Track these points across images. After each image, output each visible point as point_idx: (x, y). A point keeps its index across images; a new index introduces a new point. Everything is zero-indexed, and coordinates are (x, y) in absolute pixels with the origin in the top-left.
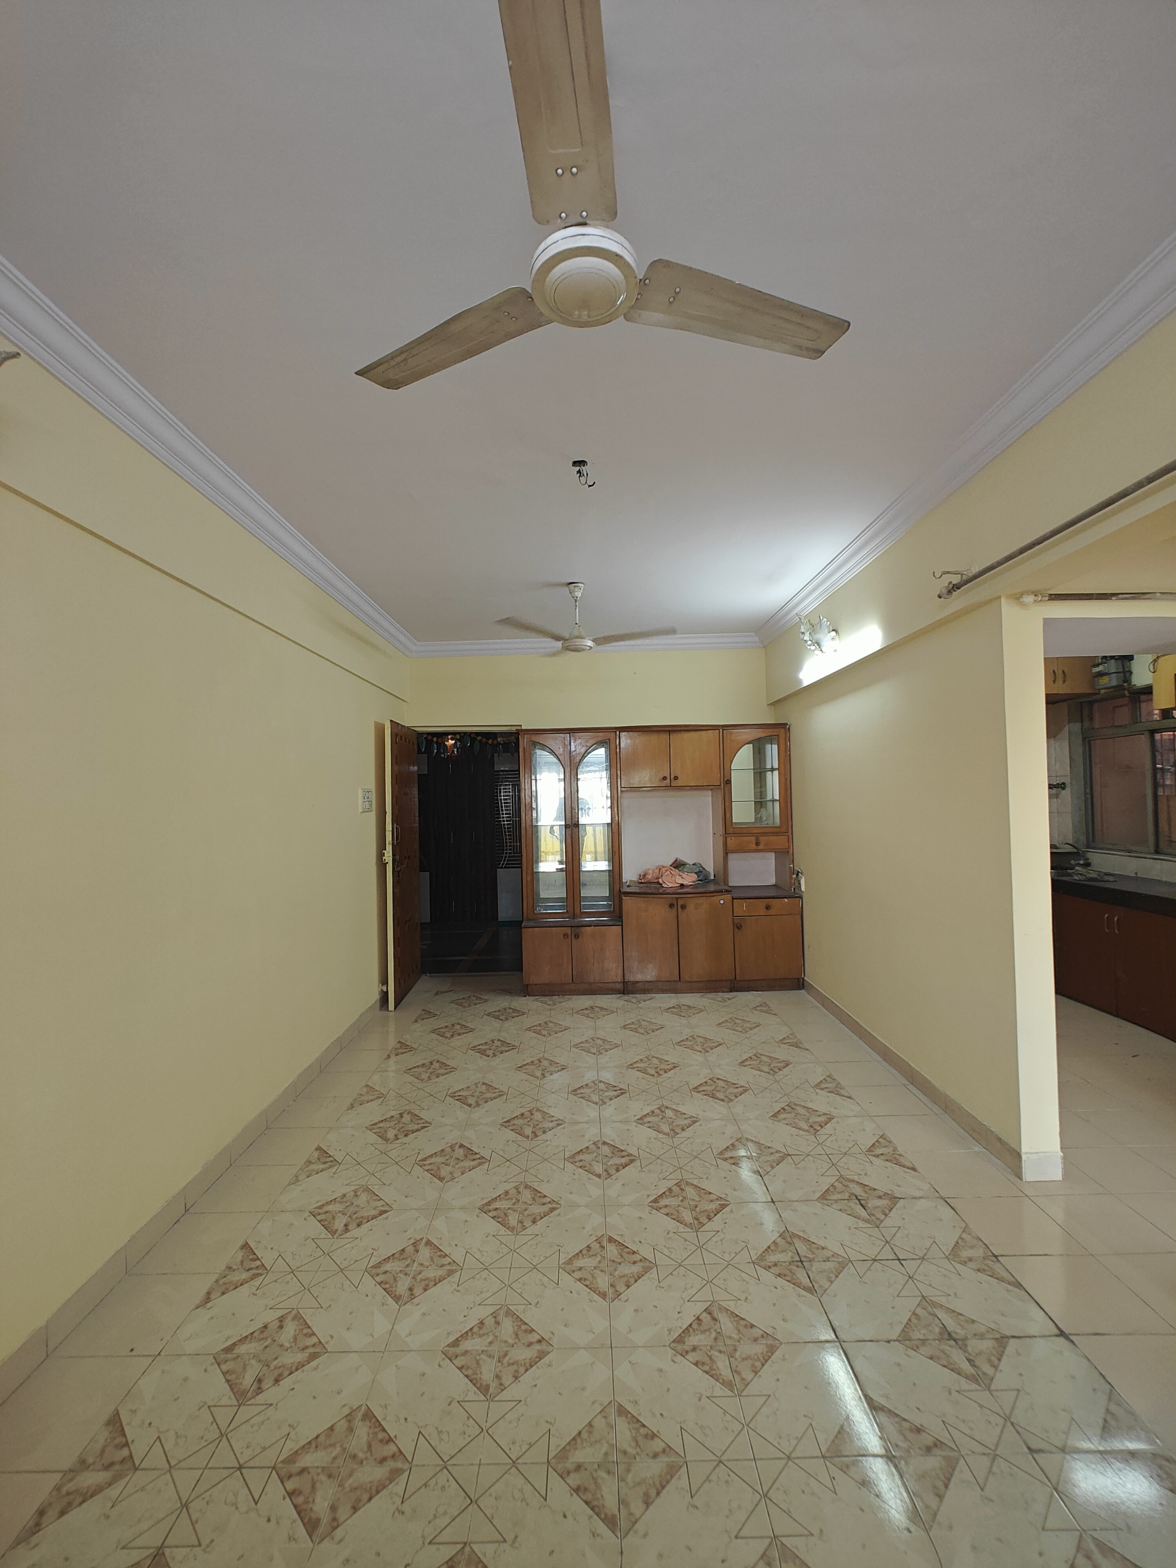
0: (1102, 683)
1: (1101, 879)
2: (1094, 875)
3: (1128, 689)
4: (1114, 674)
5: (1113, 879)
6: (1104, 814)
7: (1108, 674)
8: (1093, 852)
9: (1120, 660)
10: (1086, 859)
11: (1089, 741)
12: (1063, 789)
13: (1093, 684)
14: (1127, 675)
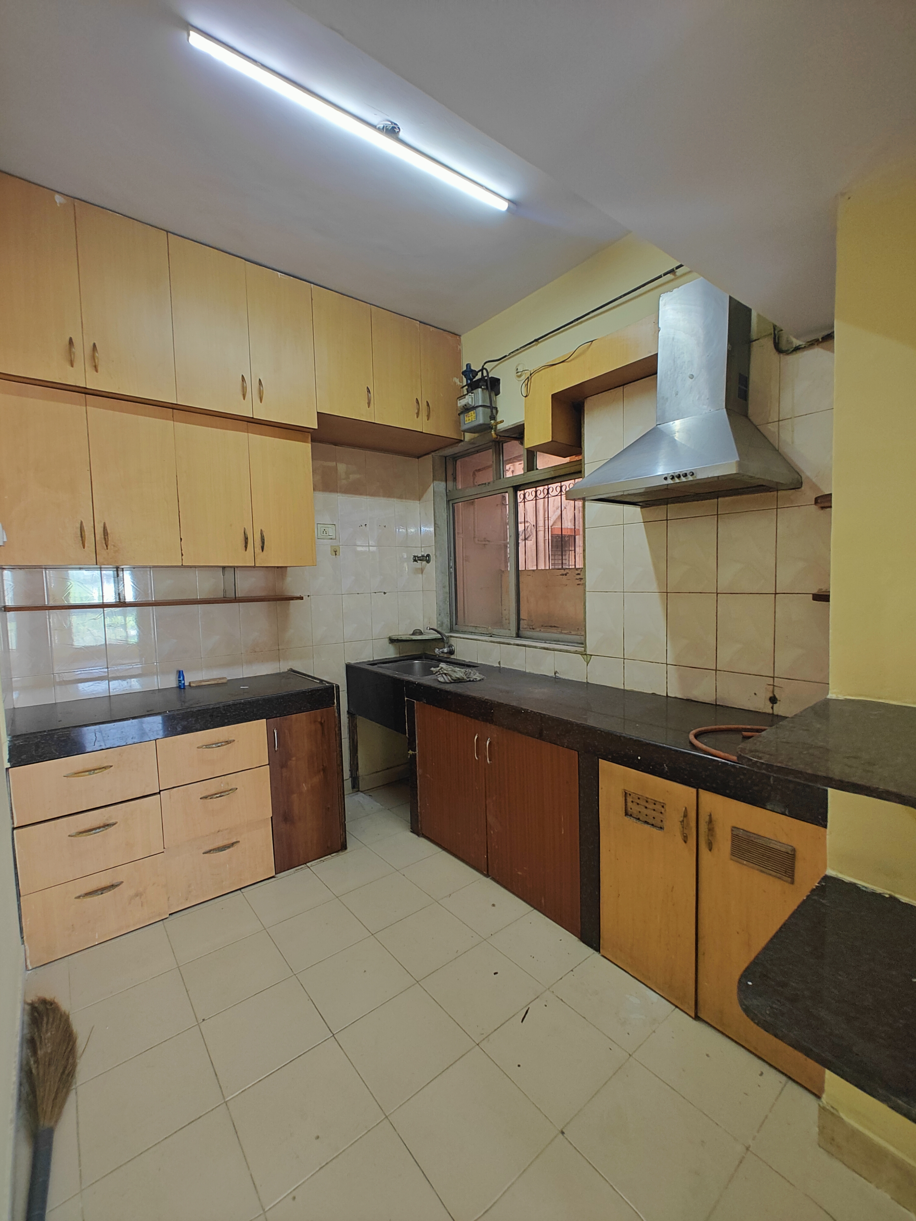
0: (468, 422)
1: (468, 678)
2: (459, 673)
3: (493, 432)
4: (481, 408)
5: (479, 677)
6: (465, 591)
7: (474, 408)
8: (456, 637)
9: (487, 388)
10: (450, 646)
11: (453, 504)
12: (428, 562)
13: (458, 423)
14: (493, 410)
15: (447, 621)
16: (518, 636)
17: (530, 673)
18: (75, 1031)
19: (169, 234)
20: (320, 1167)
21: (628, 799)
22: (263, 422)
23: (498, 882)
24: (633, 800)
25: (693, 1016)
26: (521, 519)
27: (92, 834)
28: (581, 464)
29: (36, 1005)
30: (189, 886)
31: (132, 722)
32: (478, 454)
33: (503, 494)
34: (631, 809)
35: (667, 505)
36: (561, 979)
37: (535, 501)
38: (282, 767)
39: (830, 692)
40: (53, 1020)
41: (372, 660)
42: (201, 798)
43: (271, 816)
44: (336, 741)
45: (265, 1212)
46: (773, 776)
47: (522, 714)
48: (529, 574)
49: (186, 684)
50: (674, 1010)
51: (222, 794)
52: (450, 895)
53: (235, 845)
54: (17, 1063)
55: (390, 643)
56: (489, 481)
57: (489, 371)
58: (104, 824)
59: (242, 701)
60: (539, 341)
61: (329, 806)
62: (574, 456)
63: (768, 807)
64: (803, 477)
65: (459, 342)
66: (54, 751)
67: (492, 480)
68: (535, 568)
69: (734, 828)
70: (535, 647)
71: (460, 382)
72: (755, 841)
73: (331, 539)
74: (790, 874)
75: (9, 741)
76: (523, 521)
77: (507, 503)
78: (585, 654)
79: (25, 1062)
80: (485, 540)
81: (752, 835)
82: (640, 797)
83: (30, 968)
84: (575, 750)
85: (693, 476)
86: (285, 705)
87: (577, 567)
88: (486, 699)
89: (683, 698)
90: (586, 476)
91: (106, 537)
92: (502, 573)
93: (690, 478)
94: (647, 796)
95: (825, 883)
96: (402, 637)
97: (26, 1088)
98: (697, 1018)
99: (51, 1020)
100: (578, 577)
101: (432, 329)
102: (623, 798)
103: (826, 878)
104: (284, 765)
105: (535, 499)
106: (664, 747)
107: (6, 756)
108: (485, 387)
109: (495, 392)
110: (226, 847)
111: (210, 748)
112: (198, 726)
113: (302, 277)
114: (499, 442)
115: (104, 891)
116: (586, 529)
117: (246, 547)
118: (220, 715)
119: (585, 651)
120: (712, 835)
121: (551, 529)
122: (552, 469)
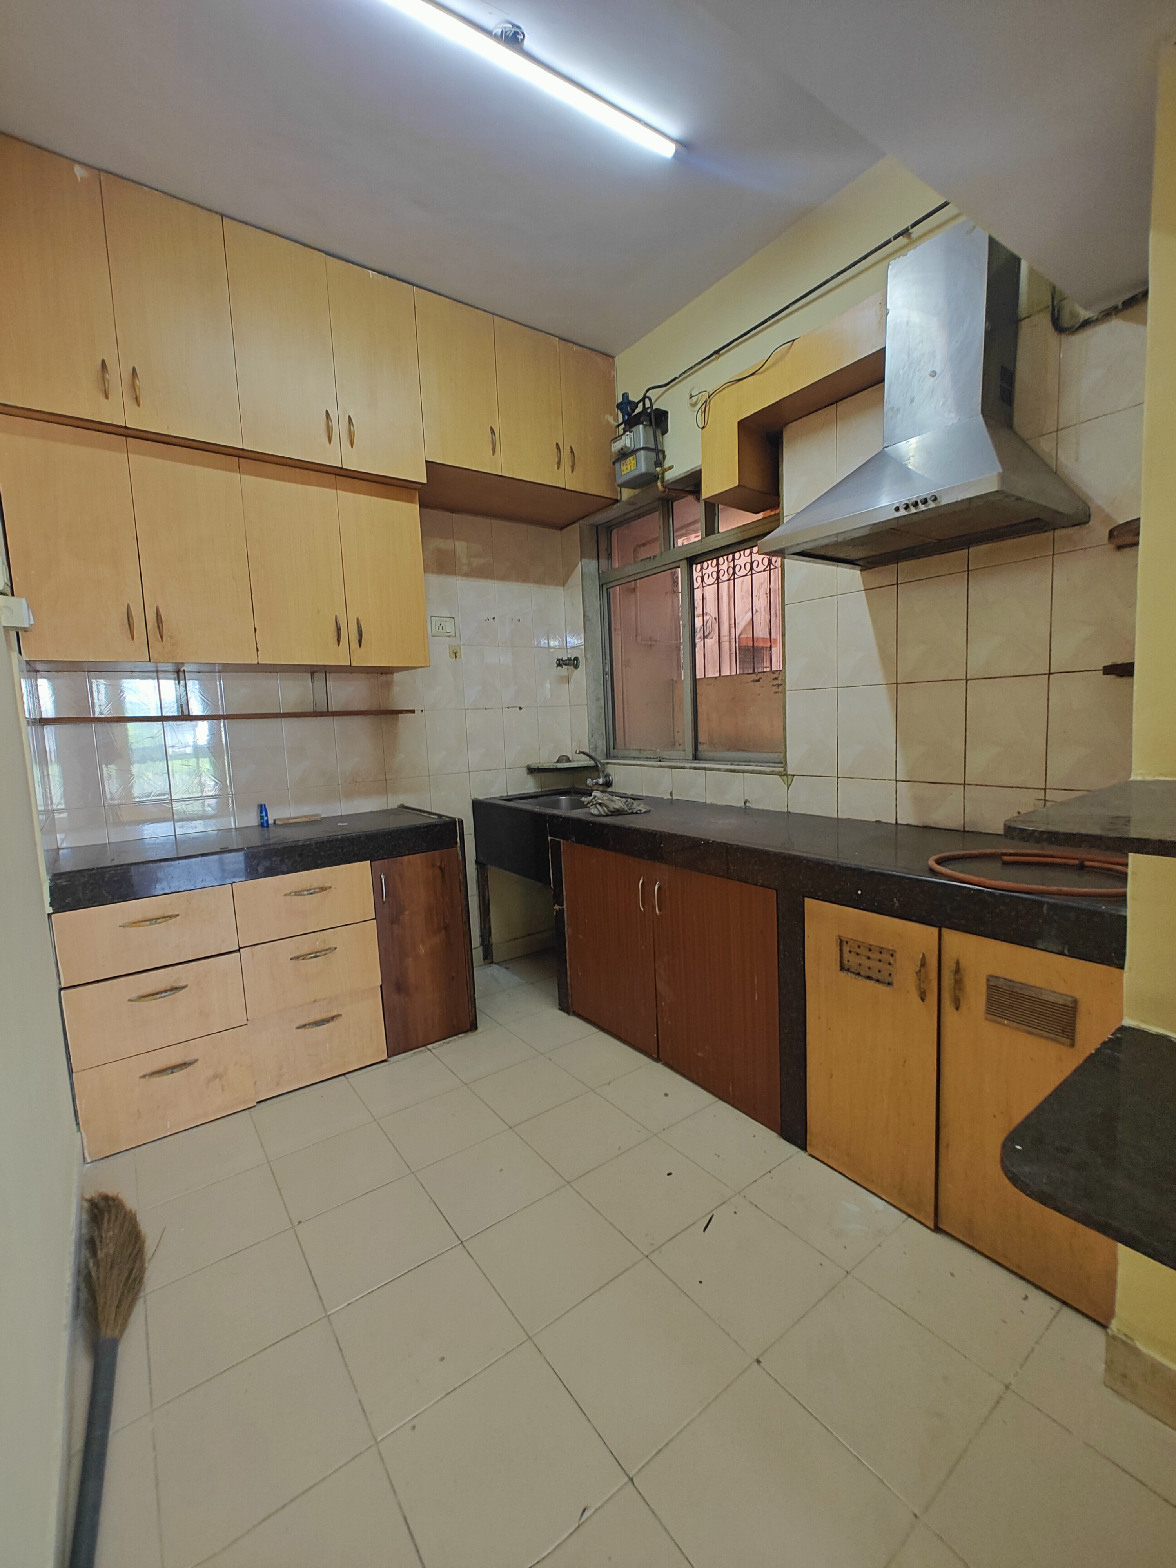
0: (625, 472)
1: (630, 809)
2: (619, 804)
3: (659, 483)
4: (642, 452)
5: (645, 808)
6: (626, 706)
7: (634, 452)
8: (614, 764)
9: (651, 425)
10: (607, 776)
11: (607, 589)
12: (576, 667)
13: (613, 475)
14: (658, 454)
15: (602, 744)
16: (696, 758)
17: (711, 805)
18: (142, 1232)
19: (223, 217)
20: (446, 1392)
21: (844, 948)
22: (357, 475)
23: (671, 1067)
24: (851, 950)
25: (932, 1227)
26: (699, 611)
27: (157, 999)
28: (779, 520)
29: (96, 1201)
30: (281, 1068)
31: (200, 861)
32: (640, 520)
33: (674, 570)
34: (848, 961)
35: (897, 563)
36: (756, 1181)
37: (716, 585)
38: (393, 923)
39: (1132, 773)
40: (117, 1217)
41: (506, 795)
42: (291, 959)
43: (381, 983)
44: (460, 892)
45: (377, 1443)
46: (1048, 903)
47: (701, 847)
48: (709, 682)
49: (270, 822)
50: (906, 1219)
51: (318, 954)
52: (610, 1083)
53: (335, 1019)
54: (73, 1264)
55: (528, 774)
56: (655, 554)
57: (653, 401)
58: (172, 987)
59: (340, 837)
60: (721, 352)
61: (454, 975)
62: (769, 511)
63: (1040, 945)
64: (1091, 506)
65: (612, 366)
66: (106, 895)
67: (659, 552)
68: (717, 675)
69: (990, 978)
70: (719, 770)
71: (614, 419)
72: (1021, 992)
73: (450, 636)
74: (1069, 1034)
75: (50, 880)
76: (701, 613)
77: (680, 590)
78: (786, 775)
79: (83, 1265)
80: (651, 639)
81: (1017, 985)
82: (860, 944)
83: (89, 1160)
84: (772, 889)
85: (937, 502)
86: (393, 843)
87: (773, 670)
88: (653, 831)
89: (919, 825)
90: (785, 521)
91: (160, 625)
92: (673, 684)
93: (932, 505)
94: (871, 942)
95: (1122, 1034)
96: (544, 765)
97: (84, 1295)
98: (937, 1229)
99: (113, 1218)
100: (776, 682)
101: (575, 348)
102: (837, 947)
103: (1123, 1029)
104: (395, 920)
105: (716, 582)
106: (893, 876)
107: (47, 899)
108: (648, 423)
109: (661, 430)
110: (324, 1022)
111: (299, 895)
112: (284, 867)
113: (400, 276)
114: (667, 501)
115: (175, 1070)
116: (786, 606)
117: (339, 641)
118: (311, 854)
119: (785, 770)
120: (960, 989)
121: (739, 638)
122: (739, 530)
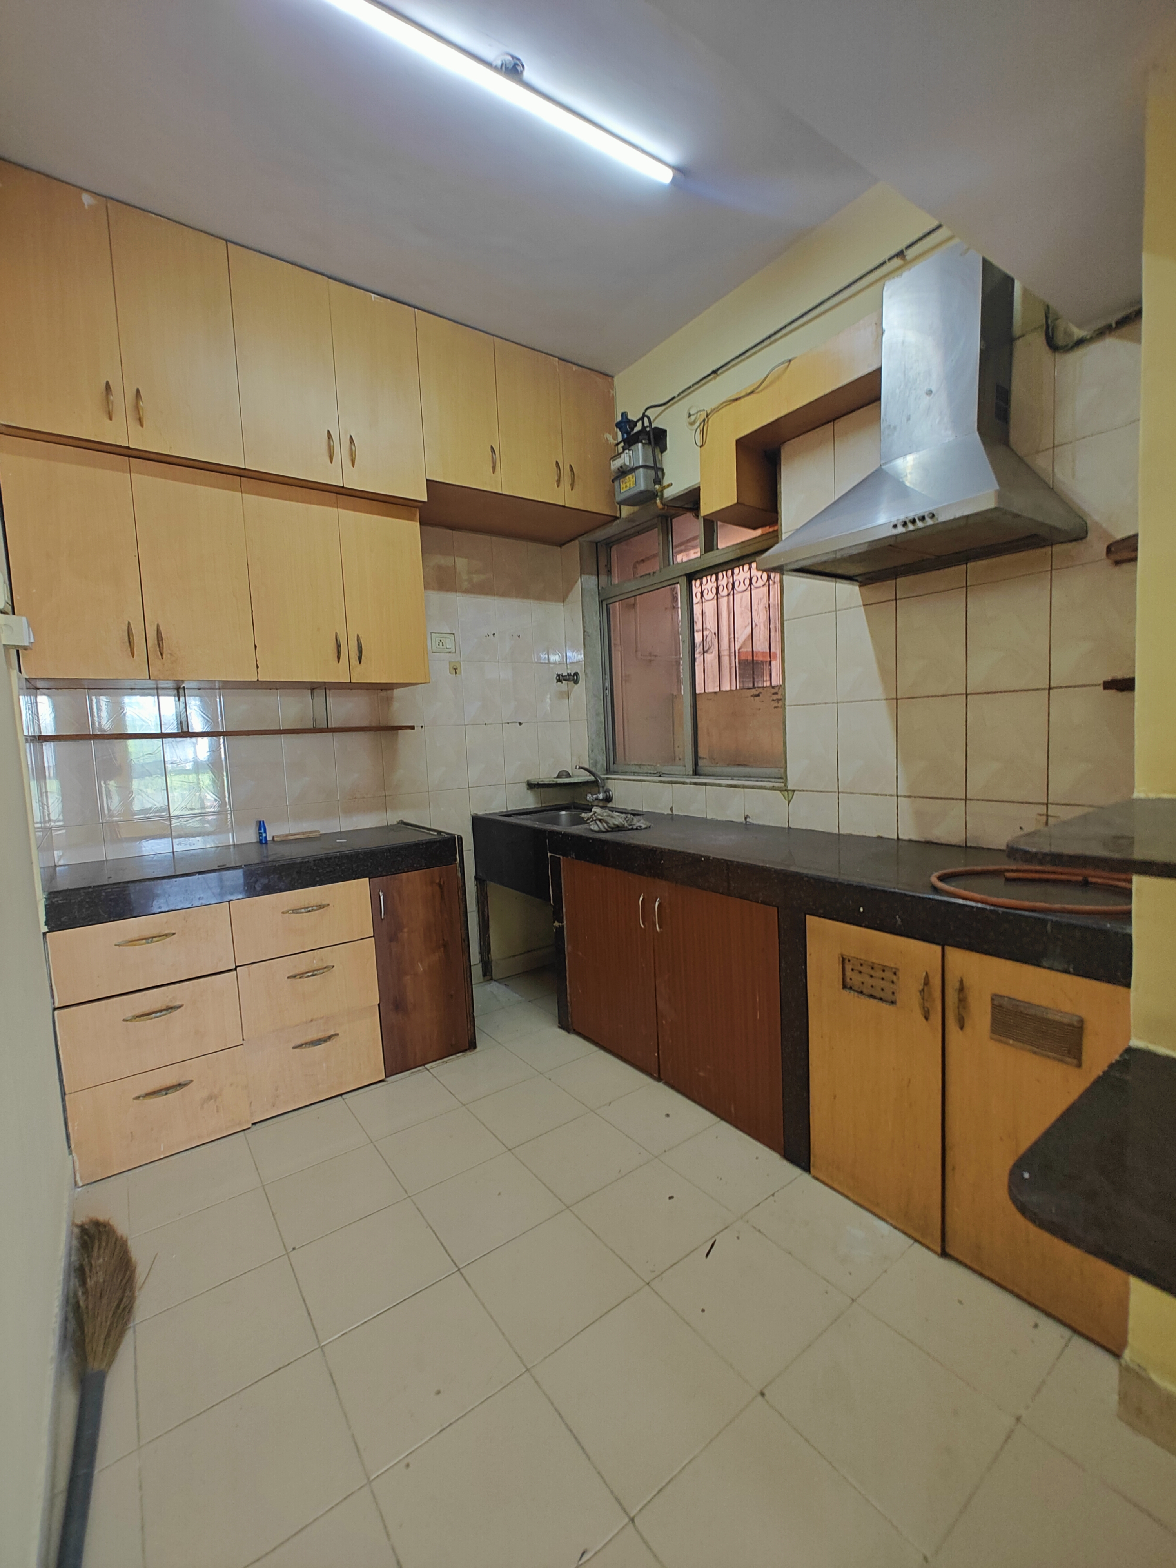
0: (625, 490)
1: (630, 825)
2: (618, 820)
3: (658, 501)
4: (641, 470)
5: (646, 824)
6: (625, 720)
7: (633, 470)
8: (614, 779)
9: (650, 443)
10: (607, 791)
11: (607, 605)
12: (576, 682)
13: (612, 493)
14: (657, 472)
15: (602, 759)
16: (696, 773)
17: (712, 820)
18: (133, 1259)
19: (228, 243)
20: (441, 1429)
21: (846, 966)
22: (358, 494)
23: (673, 1087)
24: (854, 968)
25: (939, 1250)
26: (698, 626)
27: (152, 1019)
28: (777, 536)
29: (87, 1227)
30: (277, 1090)
31: (198, 878)
32: (640, 536)
33: (673, 586)
34: (851, 979)
35: (896, 579)
36: (758, 1205)
37: (716, 600)
38: (391, 941)
39: (1135, 790)
40: (107, 1245)
41: (505, 810)
42: (288, 978)
43: (378, 1002)
44: (460, 908)
45: (370, 1482)
46: (1052, 921)
47: (702, 863)
48: (710, 697)
49: (268, 839)
50: (912, 1244)
51: (315, 973)
52: (610, 1103)
53: (332, 1038)
54: (60, 1292)
55: (528, 789)
56: (655, 570)
57: (652, 420)
58: (167, 1006)
59: (338, 854)
60: (718, 373)
61: (453, 992)
62: (768, 527)
63: (1045, 964)
64: (1088, 522)
65: (611, 386)
66: (102, 913)
67: (658, 568)
68: (717, 690)
69: (995, 997)
70: (719, 785)
71: (613, 438)
73: (450, 652)
74: (1076, 1054)
75: (45, 898)
76: (701, 628)
77: (680, 606)
78: (787, 790)
80: (650, 655)
81: (1021, 1004)
82: (862, 962)
83: (81, 1184)
84: (773, 906)
85: (934, 519)
86: (392, 860)
87: (773, 684)
88: (653, 847)
89: (920, 840)
91: (161, 643)
92: (673, 699)
93: (930, 522)
94: (874, 961)
95: (1130, 1056)
96: (544, 780)
97: (72, 1325)
98: (944, 1254)
99: (104, 1244)
100: (775, 697)
101: (575, 368)
102: (839, 965)
103: (1130, 1050)
104: (393, 938)
106: (895, 893)
107: (42, 918)
108: (647, 441)
109: (660, 448)
110: (321, 1041)
111: (297, 913)
112: (282, 885)
113: (401, 298)
114: (667, 517)
115: (170, 1091)
116: (785, 622)
117: (339, 658)
118: (309, 871)
119: (785, 785)
120: (964, 1008)
121: (739, 652)
122: (737, 547)
